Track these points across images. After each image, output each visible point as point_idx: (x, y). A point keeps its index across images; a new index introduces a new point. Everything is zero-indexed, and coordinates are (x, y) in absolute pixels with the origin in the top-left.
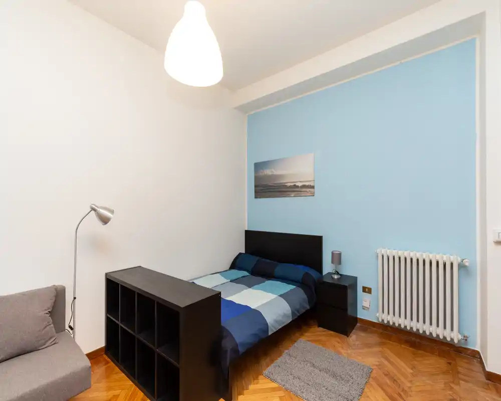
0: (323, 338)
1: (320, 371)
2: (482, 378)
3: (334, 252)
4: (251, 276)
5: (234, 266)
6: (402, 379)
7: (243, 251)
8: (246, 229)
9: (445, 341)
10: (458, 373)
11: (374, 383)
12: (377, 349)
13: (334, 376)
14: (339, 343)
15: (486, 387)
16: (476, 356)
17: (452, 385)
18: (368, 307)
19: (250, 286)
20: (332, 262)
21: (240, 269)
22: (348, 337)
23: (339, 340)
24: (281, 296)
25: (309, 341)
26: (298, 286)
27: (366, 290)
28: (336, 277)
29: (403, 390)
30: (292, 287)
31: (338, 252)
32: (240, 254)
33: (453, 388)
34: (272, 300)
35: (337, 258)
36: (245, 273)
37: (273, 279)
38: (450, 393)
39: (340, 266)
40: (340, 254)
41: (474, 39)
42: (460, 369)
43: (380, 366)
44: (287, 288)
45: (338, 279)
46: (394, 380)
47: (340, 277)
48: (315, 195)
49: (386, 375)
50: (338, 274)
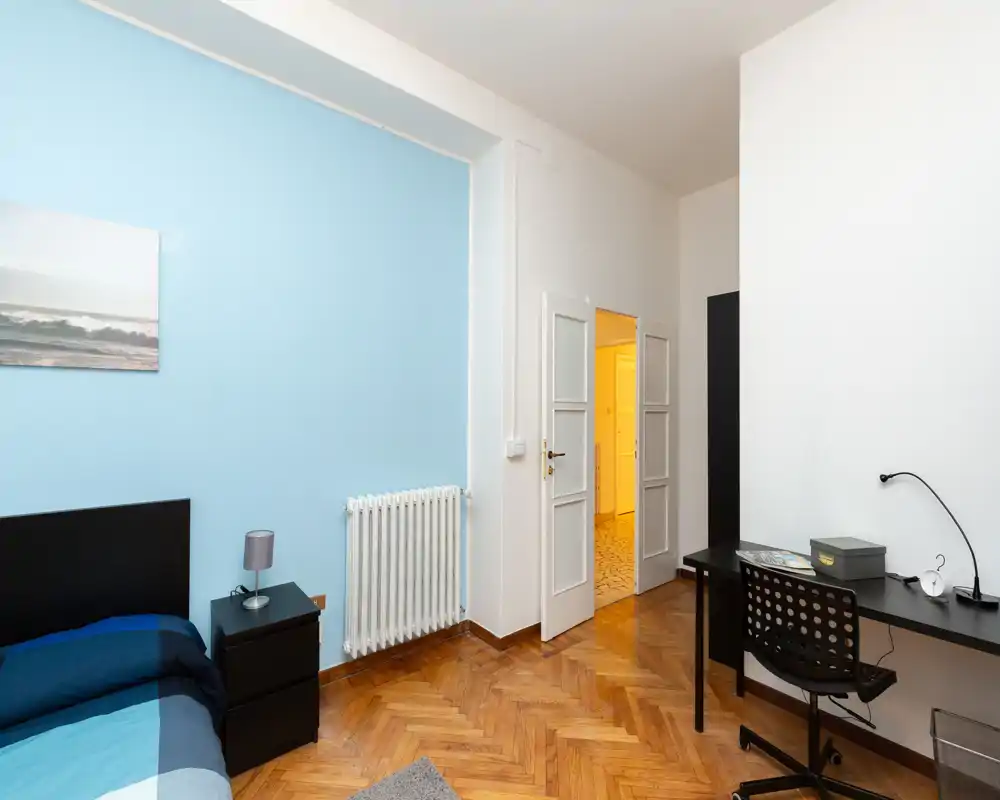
2: (494, 652)
3: (251, 535)
10: (479, 664)
12: (382, 719)
15: (503, 662)
16: (467, 628)
17: (497, 687)
20: (247, 565)
22: (316, 742)
26: (167, 694)
28: (255, 604)
29: (488, 748)
31: (263, 534)
33: (500, 690)
35: (260, 550)
38: (507, 699)
39: (269, 570)
40: (270, 540)
41: (467, 165)
42: (474, 659)
43: (424, 744)
46: (463, 746)
47: (265, 600)
48: (161, 370)
49: (449, 748)
50: (261, 593)
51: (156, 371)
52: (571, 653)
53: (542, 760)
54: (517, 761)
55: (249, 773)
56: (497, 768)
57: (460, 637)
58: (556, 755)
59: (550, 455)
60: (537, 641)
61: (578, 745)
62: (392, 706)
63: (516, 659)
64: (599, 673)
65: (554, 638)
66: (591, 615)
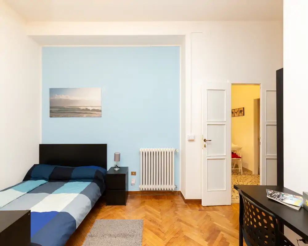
0: (111, 213)
1: (115, 237)
2: (183, 203)
3: (116, 154)
4: (49, 182)
5: (29, 177)
6: (157, 219)
7: (38, 163)
8: (41, 143)
9: (169, 191)
10: (176, 205)
11: (146, 229)
12: (142, 207)
13: (125, 236)
14: (122, 212)
15: (186, 207)
16: (180, 193)
17: (176, 212)
18: (134, 183)
19: (50, 192)
20: (115, 160)
21: (36, 178)
22: (125, 205)
23: (120, 210)
24: (82, 193)
25: (102, 219)
27: (134, 174)
28: (117, 169)
29: (160, 226)
30: (88, 183)
31: (118, 154)
32: (35, 165)
33: (177, 213)
34: (75, 198)
35: (117, 157)
36: (43, 182)
37: (70, 181)
38: (176, 216)
39: (119, 162)
40: (119, 155)
41: (179, 47)
42: (176, 203)
43: (146, 217)
44: (84, 185)
45: (118, 170)
46: (154, 222)
47: (119, 169)
48: (102, 116)
49: (150, 221)
50: (118, 167)
51: (101, 117)
52: (210, 213)
53: (172, 236)
54: (165, 233)
55: (111, 206)
56: (158, 231)
57: (177, 195)
58: (178, 237)
59: (205, 141)
60: (200, 205)
61: (187, 239)
62: (146, 205)
63: (189, 208)
64: (215, 223)
65: (207, 206)
66: (230, 204)
